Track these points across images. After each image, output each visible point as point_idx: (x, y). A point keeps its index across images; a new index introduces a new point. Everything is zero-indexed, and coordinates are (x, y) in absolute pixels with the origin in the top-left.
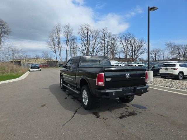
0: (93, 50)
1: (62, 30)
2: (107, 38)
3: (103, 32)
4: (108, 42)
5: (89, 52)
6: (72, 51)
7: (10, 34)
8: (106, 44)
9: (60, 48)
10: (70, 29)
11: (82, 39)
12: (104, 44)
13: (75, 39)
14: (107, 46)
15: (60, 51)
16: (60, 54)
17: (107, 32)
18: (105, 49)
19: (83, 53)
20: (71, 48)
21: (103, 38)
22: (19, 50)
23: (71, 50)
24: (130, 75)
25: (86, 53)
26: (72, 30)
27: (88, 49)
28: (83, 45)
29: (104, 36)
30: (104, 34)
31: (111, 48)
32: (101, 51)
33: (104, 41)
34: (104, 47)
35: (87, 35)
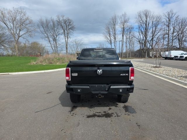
0: (153, 39)
1: (119, 20)
2: (173, 23)
3: (168, 16)
4: (174, 28)
5: (148, 41)
6: (127, 42)
7: (75, 30)
8: (172, 30)
9: (116, 39)
10: (127, 18)
11: (139, 27)
12: (169, 31)
13: (132, 28)
14: (173, 33)
15: (115, 42)
16: (115, 45)
17: (173, 15)
18: (169, 36)
19: (140, 42)
20: (126, 39)
21: (168, 24)
22: (81, 43)
23: (127, 40)
24: (103, 71)
25: (143, 42)
26: (129, 19)
27: (146, 38)
28: (141, 34)
29: (169, 20)
30: (169, 19)
31: (178, 35)
32: (164, 39)
33: (169, 27)
34: (169, 35)
35: (145, 22)
